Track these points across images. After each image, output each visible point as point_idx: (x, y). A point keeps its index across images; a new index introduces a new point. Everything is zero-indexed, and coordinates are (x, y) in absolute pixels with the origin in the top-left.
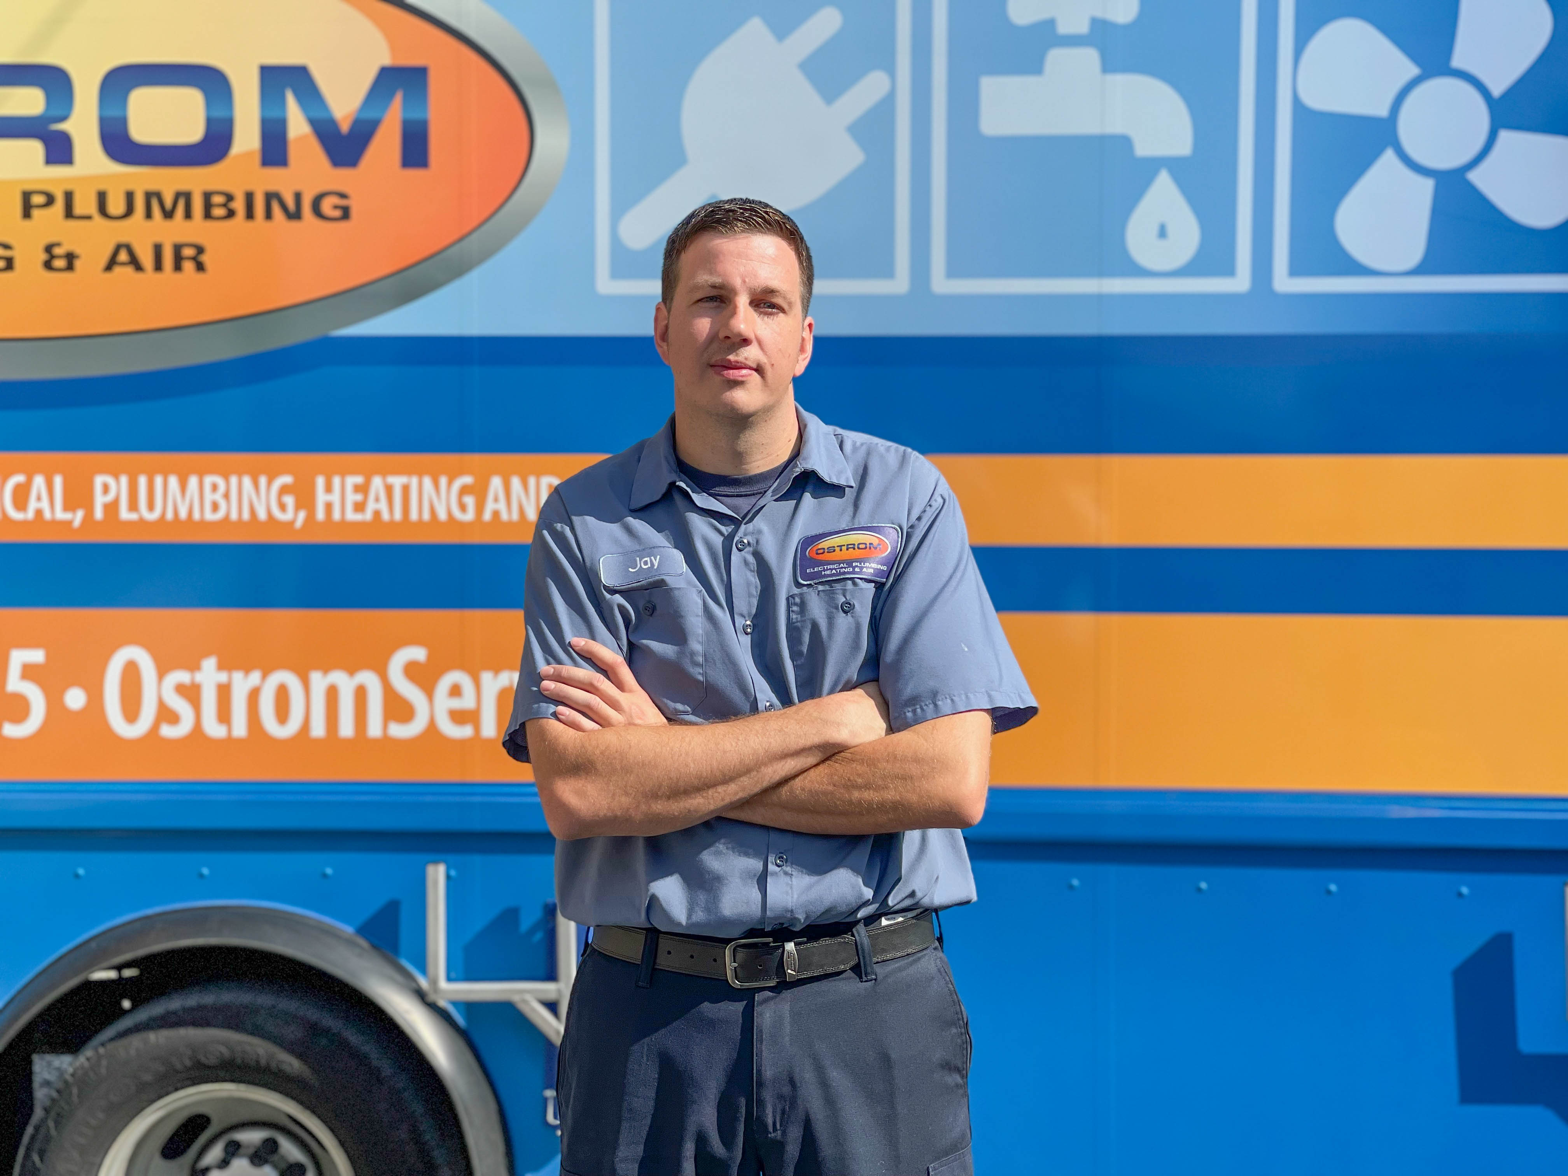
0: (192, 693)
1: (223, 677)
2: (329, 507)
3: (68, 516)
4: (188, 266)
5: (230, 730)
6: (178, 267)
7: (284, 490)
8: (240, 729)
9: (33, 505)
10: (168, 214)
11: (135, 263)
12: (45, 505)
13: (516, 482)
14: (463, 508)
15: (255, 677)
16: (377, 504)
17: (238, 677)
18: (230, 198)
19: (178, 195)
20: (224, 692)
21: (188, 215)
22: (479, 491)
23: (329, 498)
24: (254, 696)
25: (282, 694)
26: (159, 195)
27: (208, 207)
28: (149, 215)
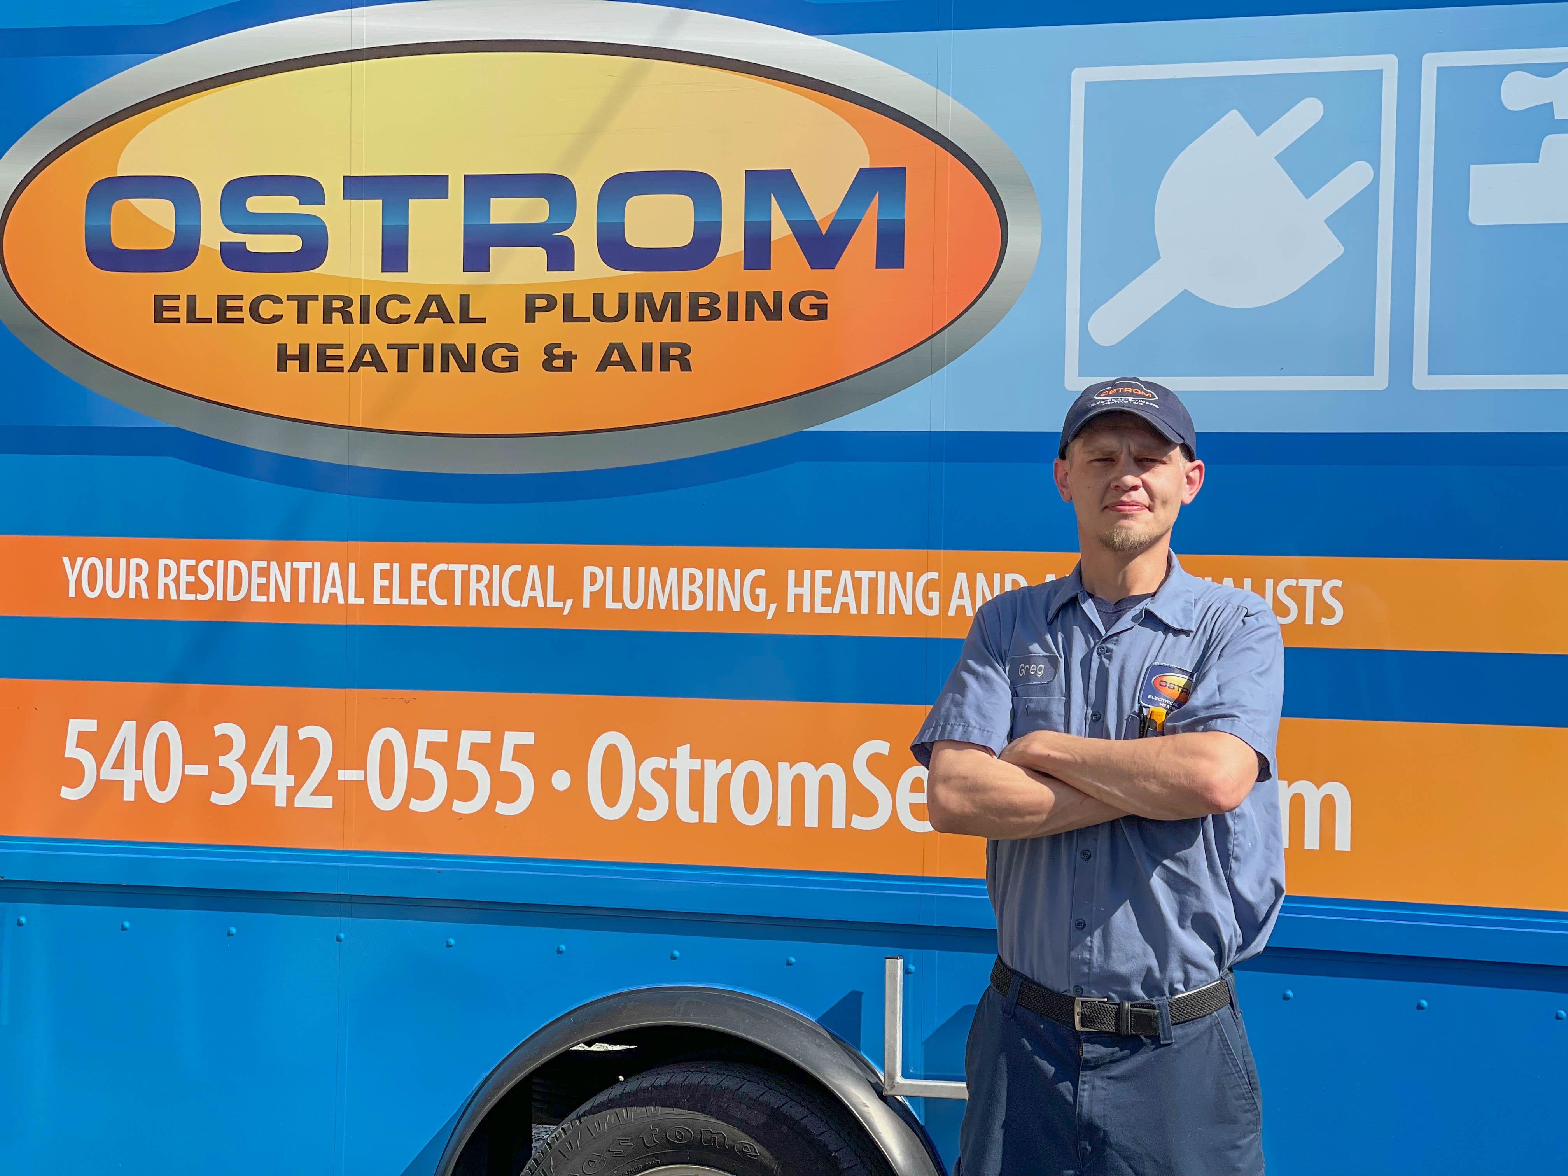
0: (666, 778)
1: (696, 764)
2: (799, 598)
3: (560, 604)
4: (675, 364)
5: (701, 817)
6: (665, 367)
7: (757, 583)
8: (711, 816)
9: (528, 593)
10: (658, 316)
11: (626, 363)
12: (538, 593)
13: (980, 578)
14: (928, 603)
15: (726, 766)
16: (845, 598)
17: (710, 764)
18: (715, 298)
19: (667, 297)
20: (697, 779)
21: (676, 317)
22: (945, 587)
23: (799, 591)
24: (725, 783)
25: (751, 783)
26: (649, 297)
27: (694, 307)
28: (640, 317)
